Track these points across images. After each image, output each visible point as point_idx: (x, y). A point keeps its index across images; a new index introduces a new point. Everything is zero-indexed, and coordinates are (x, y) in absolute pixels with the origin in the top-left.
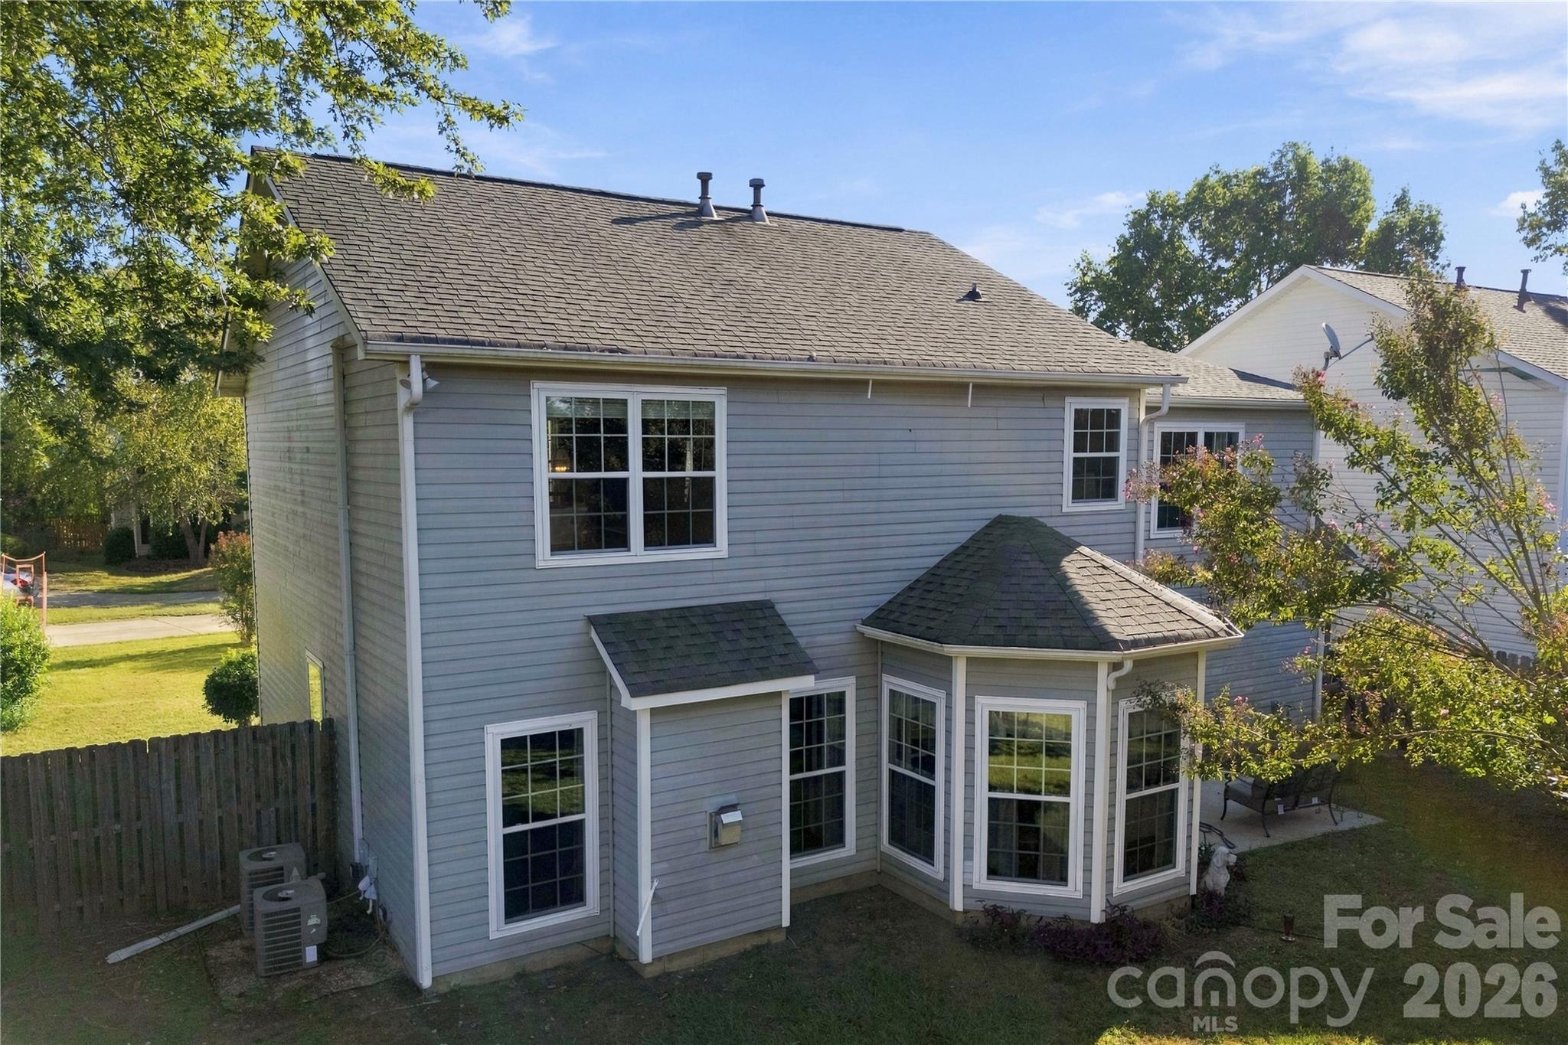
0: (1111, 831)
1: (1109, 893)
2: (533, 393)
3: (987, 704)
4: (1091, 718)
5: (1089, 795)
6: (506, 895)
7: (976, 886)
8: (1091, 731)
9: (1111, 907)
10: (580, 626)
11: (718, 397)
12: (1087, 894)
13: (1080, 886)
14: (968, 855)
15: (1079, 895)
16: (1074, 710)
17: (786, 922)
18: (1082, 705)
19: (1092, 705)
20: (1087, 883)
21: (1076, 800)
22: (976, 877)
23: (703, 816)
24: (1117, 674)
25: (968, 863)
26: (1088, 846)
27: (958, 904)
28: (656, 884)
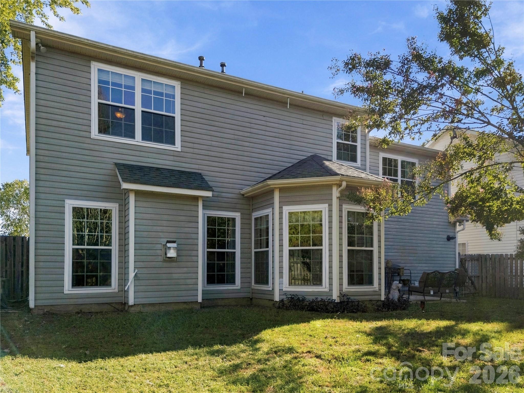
0: (341, 262)
1: (341, 290)
2: (92, 66)
3: (287, 209)
4: (330, 211)
5: (330, 245)
6: (73, 276)
7: (284, 289)
8: (330, 216)
9: (342, 295)
10: (112, 167)
11: (177, 84)
12: (331, 290)
13: (328, 286)
14: (281, 276)
15: (327, 290)
16: (323, 207)
17: (200, 300)
18: (327, 205)
19: (330, 205)
20: (331, 284)
21: (325, 248)
22: (284, 286)
23: (160, 246)
24: (340, 189)
25: (281, 279)
26: (331, 267)
27: (277, 298)
28: (136, 271)
